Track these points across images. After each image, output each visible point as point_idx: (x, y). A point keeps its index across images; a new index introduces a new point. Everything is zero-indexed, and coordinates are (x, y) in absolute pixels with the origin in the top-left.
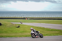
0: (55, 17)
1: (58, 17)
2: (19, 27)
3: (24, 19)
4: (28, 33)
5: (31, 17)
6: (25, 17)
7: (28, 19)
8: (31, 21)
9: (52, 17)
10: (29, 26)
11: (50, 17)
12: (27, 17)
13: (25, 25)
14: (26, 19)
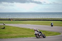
0: (40, 18)
1: (43, 18)
2: (4, 28)
3: (9, 20)
4: (13, 35)
5: (16, 19)
6: (10, 18)
7: (13, 20)
8: (17, 22)
9: (38, 18)
10: (14, 27)
11: (36, 18)
12: (12, 18)
13: (11, 26)
14: (11, 20)
